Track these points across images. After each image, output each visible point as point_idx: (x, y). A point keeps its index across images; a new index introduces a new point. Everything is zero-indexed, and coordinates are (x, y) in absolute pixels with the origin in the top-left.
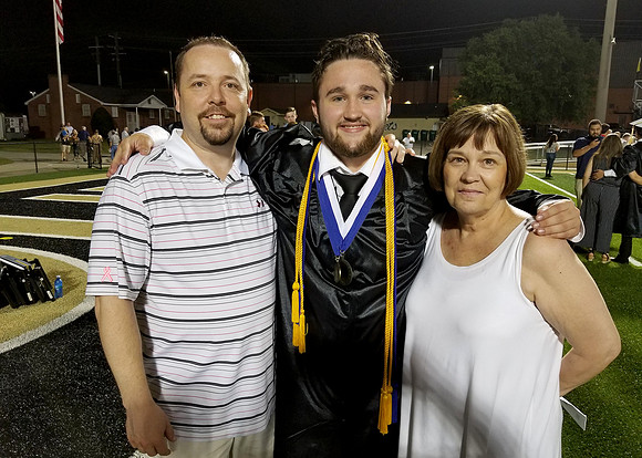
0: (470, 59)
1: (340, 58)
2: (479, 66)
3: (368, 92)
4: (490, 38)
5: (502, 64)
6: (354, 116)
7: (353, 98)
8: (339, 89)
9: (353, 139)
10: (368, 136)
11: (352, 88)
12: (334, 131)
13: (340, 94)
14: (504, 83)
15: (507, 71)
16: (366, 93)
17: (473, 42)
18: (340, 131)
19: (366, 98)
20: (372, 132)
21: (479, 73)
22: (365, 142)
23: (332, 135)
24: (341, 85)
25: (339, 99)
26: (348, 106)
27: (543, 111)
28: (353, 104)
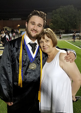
0: (53, 15)
1: (36, 15)
2: (55, 17)
3: (40, 25)
4: (58, 10)
5: (60, 16)
6: (35, 29)
7: (36, 25)
8: (34, 22)
9: (34, 34)
10: (37, 35)
11: (37, 23)
12: (30, 31)
13: (33, 23)
14: (61, 20)
15: (61, 18)
16: (39, 25)
17: (54, 11)
18: (31, 31)
19: (39, 26)
20: (38, 34)
21: (55, 18)
22: (36, 36)
23: (29, 32)
24: (35, 22)
25: (33, 24)
26: (35, 27)
27: (70, 27)
28: (36, 27)
